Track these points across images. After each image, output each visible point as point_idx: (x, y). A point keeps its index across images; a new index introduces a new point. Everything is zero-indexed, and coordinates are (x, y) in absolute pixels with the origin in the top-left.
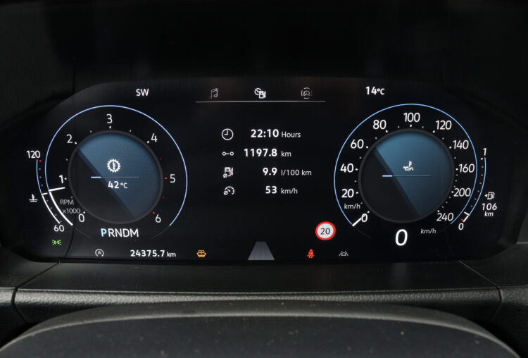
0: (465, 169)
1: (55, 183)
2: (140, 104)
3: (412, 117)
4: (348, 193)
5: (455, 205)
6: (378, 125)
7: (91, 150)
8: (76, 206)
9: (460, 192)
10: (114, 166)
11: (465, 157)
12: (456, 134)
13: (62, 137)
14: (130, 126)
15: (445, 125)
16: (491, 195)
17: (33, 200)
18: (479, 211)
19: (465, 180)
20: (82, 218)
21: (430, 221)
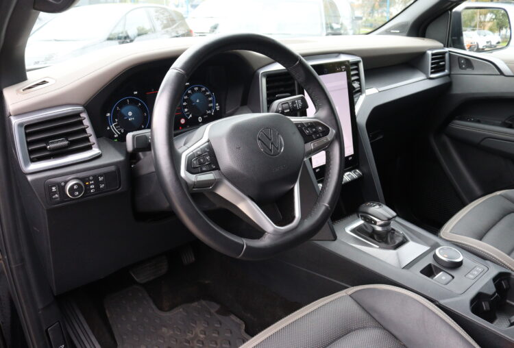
0: (210, 99)
1: (114, 122)
2: (136, 95)
3: (196, 89)
4: (186, 110)
5: (210, 109)
6: (189, 92)
7: (123, 110)
8: (121, 127)
9: (211, 105)
10: (130, 114)
11: (209, 96)
12: (206, 91)
13: (116, 108)
14: (133, 102)
15: (204, 89)
16: (217, 104)
17: (108, 128)
18: (216, 109)
19: (211, 102)
20: (122, 131)
21: (205, 114)
